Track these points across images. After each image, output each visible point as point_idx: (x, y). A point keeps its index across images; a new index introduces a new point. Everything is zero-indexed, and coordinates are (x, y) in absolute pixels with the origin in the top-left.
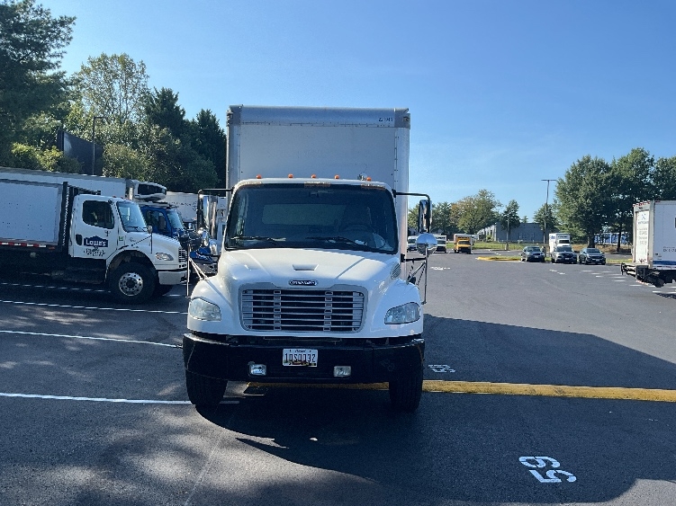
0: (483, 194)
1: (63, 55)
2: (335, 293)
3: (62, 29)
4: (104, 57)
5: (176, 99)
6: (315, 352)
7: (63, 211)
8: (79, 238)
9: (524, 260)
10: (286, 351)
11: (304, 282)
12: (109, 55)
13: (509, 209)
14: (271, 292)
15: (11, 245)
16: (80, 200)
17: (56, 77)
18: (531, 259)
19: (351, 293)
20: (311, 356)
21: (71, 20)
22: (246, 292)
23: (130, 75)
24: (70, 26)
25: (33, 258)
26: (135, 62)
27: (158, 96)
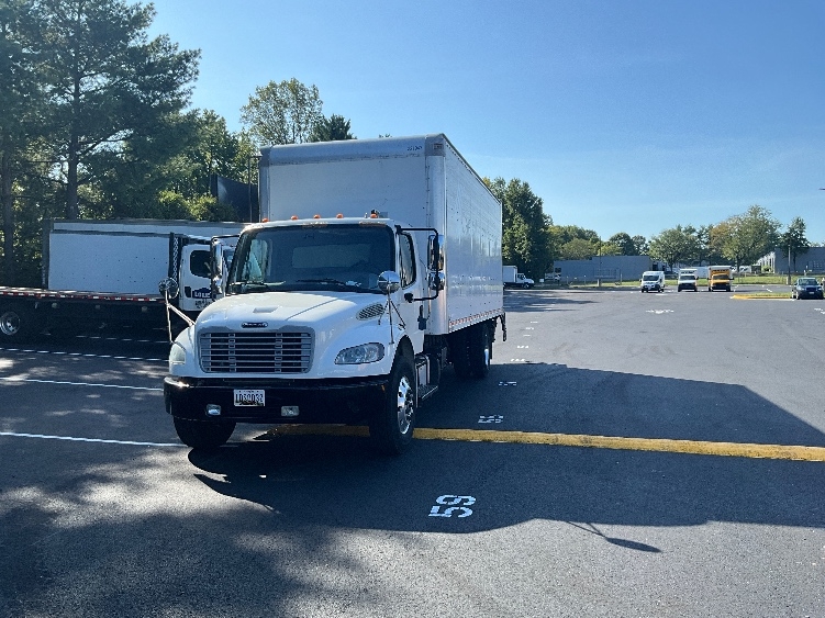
0: (755, 211)
1: (193, 90)
2: (285, 334)
3: (189, 65)
4: (273, 85)
5: (347, 128)
6: (263, 392)
7: (171, 262)
8: (188, 290)
9: (795, 297)
10: (236, 392)
11: (258, 325)
12: (278, 83)
13: (792, 230)
14: (226, 335)
15: (124, 301)
16: (188, 250)
17: (191, 116)
18: (804, 296)
19: (299, 334)
20: (260, 396)
21: (196, 54)
22: (204, 335)
23: (301, 102)
24: (197, 59)
25: (144, 313)
26: (306, 86)
27: (327, 124)
